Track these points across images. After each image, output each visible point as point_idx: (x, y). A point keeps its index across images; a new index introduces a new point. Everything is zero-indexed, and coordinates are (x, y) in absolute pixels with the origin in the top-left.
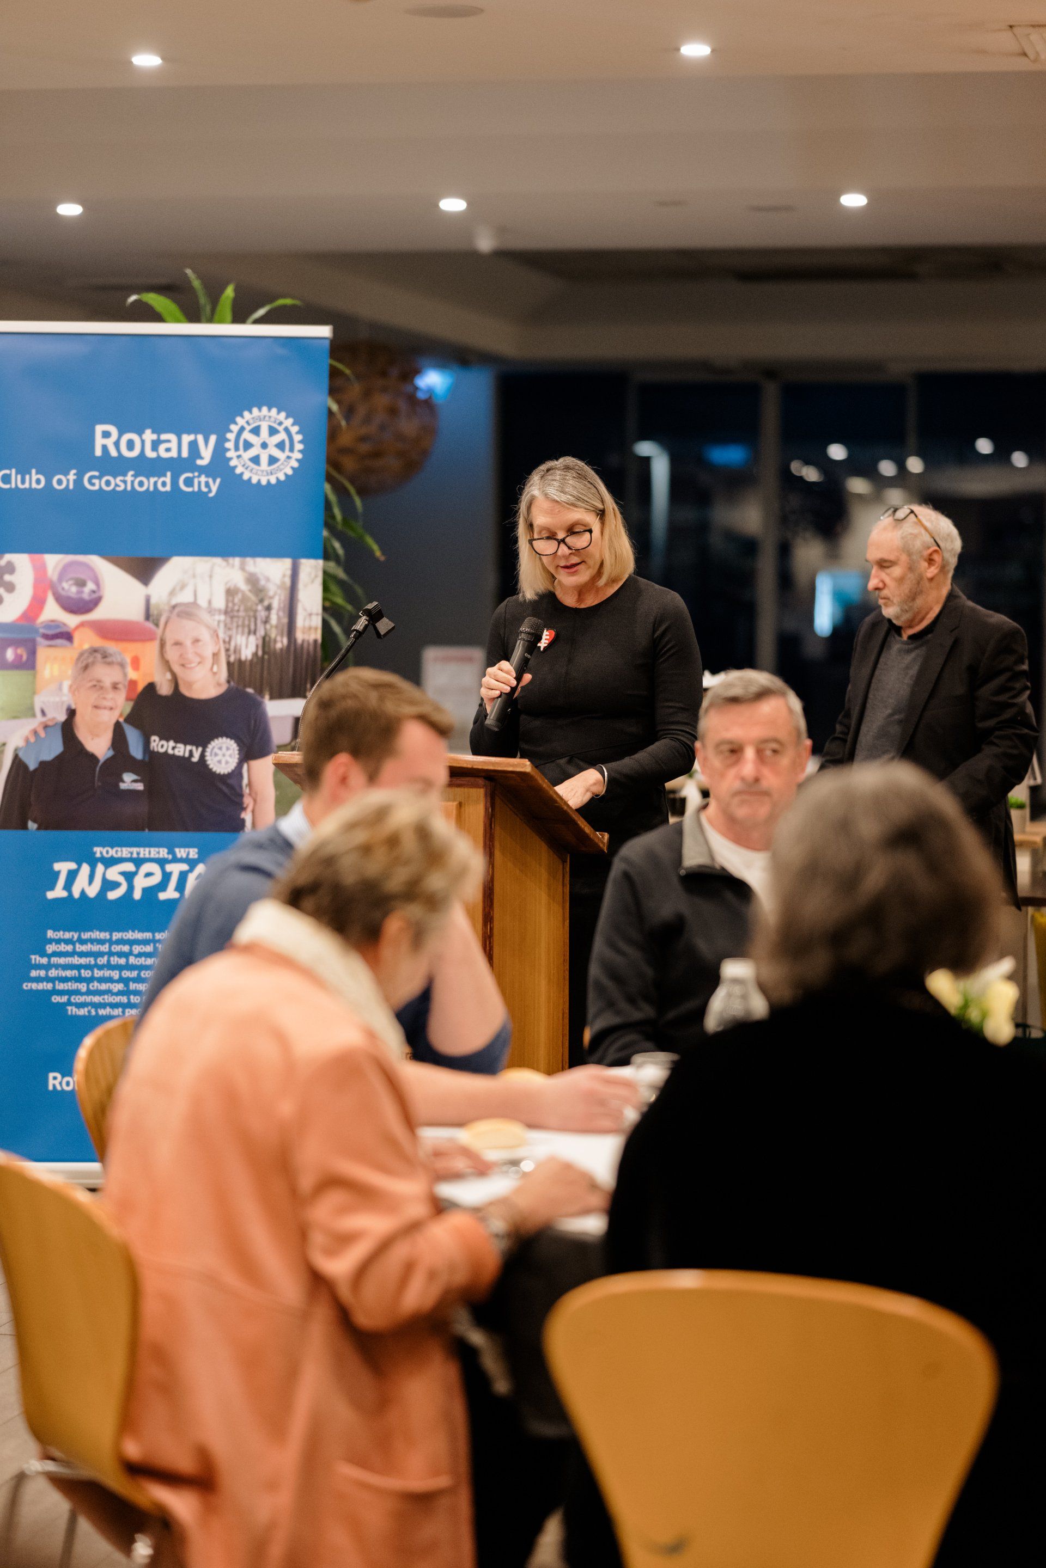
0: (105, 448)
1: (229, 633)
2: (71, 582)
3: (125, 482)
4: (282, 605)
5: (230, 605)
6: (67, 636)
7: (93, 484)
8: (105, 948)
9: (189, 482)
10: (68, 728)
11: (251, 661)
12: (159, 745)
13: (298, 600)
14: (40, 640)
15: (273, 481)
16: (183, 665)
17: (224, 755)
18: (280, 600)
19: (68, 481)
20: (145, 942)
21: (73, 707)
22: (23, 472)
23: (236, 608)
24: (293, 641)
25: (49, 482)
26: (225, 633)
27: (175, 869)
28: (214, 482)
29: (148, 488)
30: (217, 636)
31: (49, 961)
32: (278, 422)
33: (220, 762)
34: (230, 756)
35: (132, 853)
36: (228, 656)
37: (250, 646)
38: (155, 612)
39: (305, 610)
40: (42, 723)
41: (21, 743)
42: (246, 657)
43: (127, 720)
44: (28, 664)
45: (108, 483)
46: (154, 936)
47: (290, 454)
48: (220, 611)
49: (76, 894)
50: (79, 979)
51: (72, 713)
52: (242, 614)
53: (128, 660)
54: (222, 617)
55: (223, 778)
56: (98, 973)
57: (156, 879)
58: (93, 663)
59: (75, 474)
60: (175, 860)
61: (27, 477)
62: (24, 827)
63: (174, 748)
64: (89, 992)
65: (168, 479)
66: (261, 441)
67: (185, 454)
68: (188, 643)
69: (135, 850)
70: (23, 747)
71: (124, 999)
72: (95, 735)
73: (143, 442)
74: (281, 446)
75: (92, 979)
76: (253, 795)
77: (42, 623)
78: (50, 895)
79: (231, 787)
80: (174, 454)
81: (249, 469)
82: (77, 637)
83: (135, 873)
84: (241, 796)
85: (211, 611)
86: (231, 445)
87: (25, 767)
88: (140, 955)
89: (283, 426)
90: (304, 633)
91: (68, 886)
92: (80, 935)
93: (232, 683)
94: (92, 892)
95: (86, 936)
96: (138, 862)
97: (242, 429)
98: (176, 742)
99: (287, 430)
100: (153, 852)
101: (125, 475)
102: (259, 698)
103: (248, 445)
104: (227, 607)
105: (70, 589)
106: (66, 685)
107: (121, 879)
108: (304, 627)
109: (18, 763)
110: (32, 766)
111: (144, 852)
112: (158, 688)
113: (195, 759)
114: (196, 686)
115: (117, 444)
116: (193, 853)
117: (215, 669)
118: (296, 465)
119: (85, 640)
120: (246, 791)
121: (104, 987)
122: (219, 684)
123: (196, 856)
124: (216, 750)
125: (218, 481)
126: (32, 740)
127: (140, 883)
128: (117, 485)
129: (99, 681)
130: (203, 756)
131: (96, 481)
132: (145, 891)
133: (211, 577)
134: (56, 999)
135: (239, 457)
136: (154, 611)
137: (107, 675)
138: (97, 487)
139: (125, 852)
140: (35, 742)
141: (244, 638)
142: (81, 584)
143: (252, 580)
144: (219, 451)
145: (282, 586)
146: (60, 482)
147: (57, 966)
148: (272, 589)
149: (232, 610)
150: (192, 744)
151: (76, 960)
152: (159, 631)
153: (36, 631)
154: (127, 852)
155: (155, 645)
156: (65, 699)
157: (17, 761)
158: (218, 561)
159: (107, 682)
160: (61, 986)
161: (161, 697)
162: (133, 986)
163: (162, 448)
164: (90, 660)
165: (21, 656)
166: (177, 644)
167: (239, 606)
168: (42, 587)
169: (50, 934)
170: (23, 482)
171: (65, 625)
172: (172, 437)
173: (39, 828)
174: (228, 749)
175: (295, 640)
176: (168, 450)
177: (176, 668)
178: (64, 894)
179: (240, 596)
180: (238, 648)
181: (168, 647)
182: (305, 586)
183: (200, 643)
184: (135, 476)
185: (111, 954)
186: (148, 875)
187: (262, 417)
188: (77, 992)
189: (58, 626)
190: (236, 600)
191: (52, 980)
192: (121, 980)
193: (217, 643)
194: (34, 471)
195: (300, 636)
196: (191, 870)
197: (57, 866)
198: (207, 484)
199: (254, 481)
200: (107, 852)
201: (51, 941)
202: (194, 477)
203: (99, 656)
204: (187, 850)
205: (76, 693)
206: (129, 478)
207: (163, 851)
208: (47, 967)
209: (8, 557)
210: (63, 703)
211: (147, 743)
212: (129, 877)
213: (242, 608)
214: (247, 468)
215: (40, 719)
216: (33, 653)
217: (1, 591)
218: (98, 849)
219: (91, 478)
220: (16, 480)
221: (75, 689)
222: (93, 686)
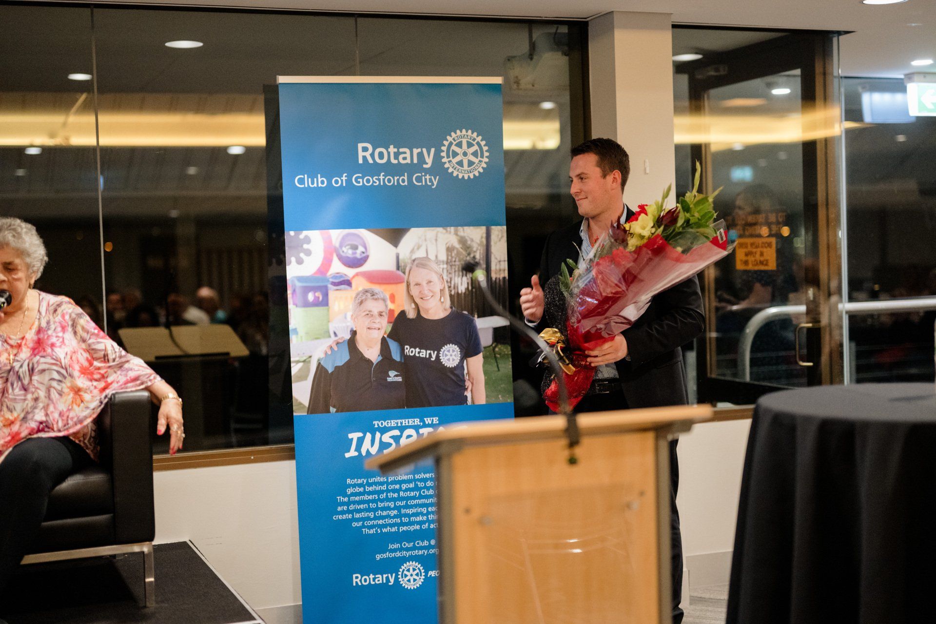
0: (364, 158)
1: (450, 276)
2: (347, 247)
3: (379, 180)
4: (482, 256)
5: (450, 258)
6: (348, 283)
7: (359, 182)
8: (384, 488)
9: (419, 179)
10: (352, 343)
11: (465, 293)
12: (409, 351)
13: (491, 252)
14: (330, 286)
15: (472, 176)
16: (422, 298)
17: (451, 355)
18: (480, 253)
19: (342, 180)
20: (409, 481)
21: (355, 329)
22: (313, 176)
23: (454, 259)
24: (489, 278)
25: (330, 182)
26: (447, 276)
27: (425, 431)
28: (435, 180)
29: (394, 184)
30: (443, 278)
31: (349, 499)
32: (472, 138)
33: (449, 360)
34: (455, 355)
35: (397, 423)
36: (450, 291)
37: (463, 283)
38: (403, 264)
39: (496, 259)
40: (335, 341)
41: (322, 356)
42: (462, 291)
43: (388, 336)
44: (324, 302)
45: (368, 181)
46: (414, 477)
47: (481, 159)
48: (443, 262)
49: (364, 453)
50: (368, 510)
51: (354, 333)
52: (457, 263)
53: (388, 297)
54: (445, 266)
55: (452, 370)
56: (380, 505)
58: (366, 300)
59: (346, 176)
60: (425, 426)
61: (315, 179)
62: (328, 411)
63: (419, 353)
64: (376, 518)
65: (406, 178)
66: (463, 151)
67: (415, 161)
68: (424, 283)
69: (399, 421)
70: (323, 358)
71: (398, 520)
72: (370, 347)
73: (389, 153)
74: (475, 154)
75: (377, 509)
76: (471, 380)
77: (331, 275)
78: (347, 455)
79: (457, 376)
80: (408, 161)
81: (457, 169)
82: (354, 283)
83: (401, 436)
84: (465, 381)
85: (437, 262)
86: (444, 154)
87: (326, 371)
88: (406, 490)
89: (476, 141)
90: (496, 273)
91: (358, 449)
92: (367, 480)
93: (454, 308)
94: (374, 451)
95: (371, 480)
96: (402, 429)
97: (451, 144)
98: (421, 349)
99: (478, 143)
100: (411, 422)
101: (378, 175)
102: (472, 317)
103: (455, 154)
104: (448, 259)
105: (348, 252)
106: (349, 315)
107: (391, 441)
108: (496, 270)
109: (320, 368)
110: (330, 370)
111: (405, 422)
112: (407, 314)
113: (433, 359)
114: (430, 312)
115: (372, 155)
116: (436, 420)
117: (442, 300)
118: (485, 166)
119: (360, 284)
120: (467, 377)
121: (385, 513)
122: (445, 310)
123: (438, 422)
124: (446, 352)
125: (438, 177)
126: (329, 353)
127: (404, 443)
128: (374, 182)
129: (370, 311)
130: (438, 357)
131: (361, 180)
133: (436, 240)
134: (354, 524)
135: (450, 162)
136: (401, 264)
137: (375, 307)
138: (361, 184)
139: (393, 423)
140: (331, 354)
141: (460, 279)
142: (355, 248)
143: (463, 241)
144: (437, 158)
145: (480, 244)
146: (337, 182)
147: (354, 503)
148: (475, 246)
149: (451, 261)
150: (430, 349)
151: (366, 497)
152: (406, 277)
153: (328, 281)
154: (394, 423)
155: (405, 285)
156: (349, 324)
157: (320, 367)
158: (440, 229)
159: (375, 312)
160: (357, 516)
161: (409, 319)
162: (403, 511)
163: (401, 157)
164: (364, 298)
165: (319, 297)
166: (417, 284)
167: (456, 258)
168: (330, 252)
169: (349, 481)
170: (313, 183)
171: (346, 275)
172: (407, 150)
173: (336, 412)
174: (453, 351)
175: (491, 278)
176: (405, 158)
177: (418, 301)
178: (356, 454)
179: (455, 251)
180: (456, 285)
181: (412, 287)
182: (495, 243)
183: (431, 284)
184: (385, 176)
185: (388, 491)
186: (409, 437)
187: (463, 136)
188: (369, 519)
189: (341, 277)
190: (453, 255)
191: (352, 512)
192: (396, 508)
193: (443, 283)
194: (319, 175)
195: (494, 276)
197: (350, 436)
198: (431, 180)
199: (460, 177)
200: (382, 424)
201: (349, 486)
202: (422, 176)
203: (369, 295)
204: (431, 418)
205: (356, 319)
206: (381, 177)
207: (417, 420)
208: (348, 504)
209: (305, 233)
210: (348, 327)
211: (403, 350)
212: (397, 439)
213: (457, 260)
214: (455, 169)
215: (333, 338)
216: (326, 295)
217: (302, 255)
218: (376, 423)
219: (357, 178)
220: (308, 182)
221: (354, 318)
222: (368, 314)
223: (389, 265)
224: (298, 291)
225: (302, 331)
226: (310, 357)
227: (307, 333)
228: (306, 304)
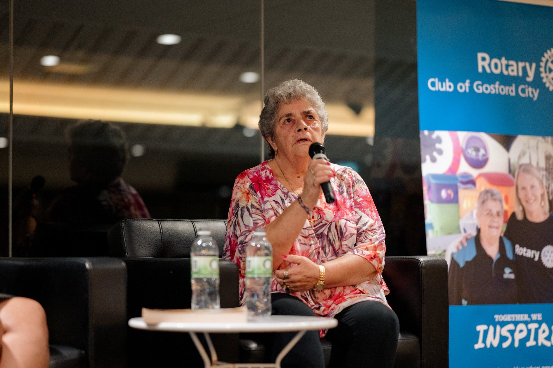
0: (483, 67)
2: (472, 149)
3: (495, 88)
5: (548, 165)
6: (472, 182)
7: (479, 89)
9: (523, 91)
10: (477, 240)
12: (521, 251)
14: (459, 185)
16: (527, 202)
17: (550, 256)
19: (465, 87)
21: (479, 227)
22: (442, 80)
23: (551, 167)
25: (455, 87)
26: (546, 182)
27: (533, 326)
28: (536, 93)
29: (505, 93)
30: (542, 184)
33: (549, 261)
35: (512, 318)
36: (549, 197)
41: (455, 250)
43: (505, 235)
44: (454, 200)
45: (487, 89)
48: (543, 169)
49: (488, 345)
51: (479, 230)
53: (503, 197)
54: (544, 173)
55: (550, 270)
57: (524, 334)
58: (487, 199)
59: (469, 83)
60: (532, 322)
61: (444, 84)
62: (460, 304)
63: (526, 253)
65: (513, 88)
67: (521, 74)
68: (528, 188)
69: (513, 316)
70: (456, 252)
72: (491, 244)
73: (501, 65)
77: (460, 174)
78: (477, 346)
80: (515, 73)
82: (478, 183)
83: (515, 331)
85: (539, 168)
86: (542, 70)
87: (458, 265)
91: (484, 341)
93: (552, 213)
94: (496, 344)
96: (516, 323)
97: (547, 61)
98: (527, 248)
100: (522, 317)
101: (494, 84)
103: (551, 70)
104: (546, 166)
105: (472, 153)
106: (475, 212)
107: (508, 335)
109: (453, 262)
110: (462, 264)
111: (518, 317)
112: (517, 216)
113: (536, 259)
114: (534, 215)
115: (489, 65)
116: (539, 317)
117: (543, 204)
119: (482, 185)
122: (545, 213)
123: (541, 319)
124: (546, 253)
126: (461, 248)
127: (518, 336)
128: (491, 90)
129: (490, 211)
130: (540, 257)
131: (480, 87)
132: (520, 341)
133: (537, 148)
135: (547, 77)
136: (512, 168)
137: (494, 206)
138: (480, 91)
139: (508, 318)
142: (477, 150)
144: (537, 73)
146: (461, 87)
149: (549, 168)
150: (534, 249)
152: (515, 181)
153: (457, 179)
154: (510, 318)
155: (513, 189)
158: (540, 138)
159: (494, 212)
161: (518, 221)
163: (510, 69)
164: (485, 197)
165: (450, 195)
166: (524, 189)
168: (458, 152)
170: (442, 87)
171: (471, 175)
172: (514, 63)
173: (468, 304)
176: (513, 71)
177: (524, 203)
178: (483, 346)
181: (520, 190)
183: (534, 189)
184: (500, 85)
186: (521, 331)
189: (468, 177)
190: (551, 162)
193: (543, 187)
194: (447, 80)
196: (539, 327)
197: (478, 328)
198: (532, 93)
200: (501, 318)
202: (526, 88)
203: (489, 195)
204: (536, 315)
205: (480, 218)
206: (497, 86)
207: (526, 316)
209: (437, 133)
210: (474, 224)
211: (514, 249)
212: (512, 332)
214: (551, 84)
215: (463, 234)
216: (456, 193)
217: (435, 154)
218: (496, 316)
219: (478, 85)
220: (438, 87)
221: (479, 216)
222: (488, 214)
223: (503, 169)
224: (433, 188)
225: (437, 226)
226: (445, 251)
227: (442, 228)
228: (440, 201)
